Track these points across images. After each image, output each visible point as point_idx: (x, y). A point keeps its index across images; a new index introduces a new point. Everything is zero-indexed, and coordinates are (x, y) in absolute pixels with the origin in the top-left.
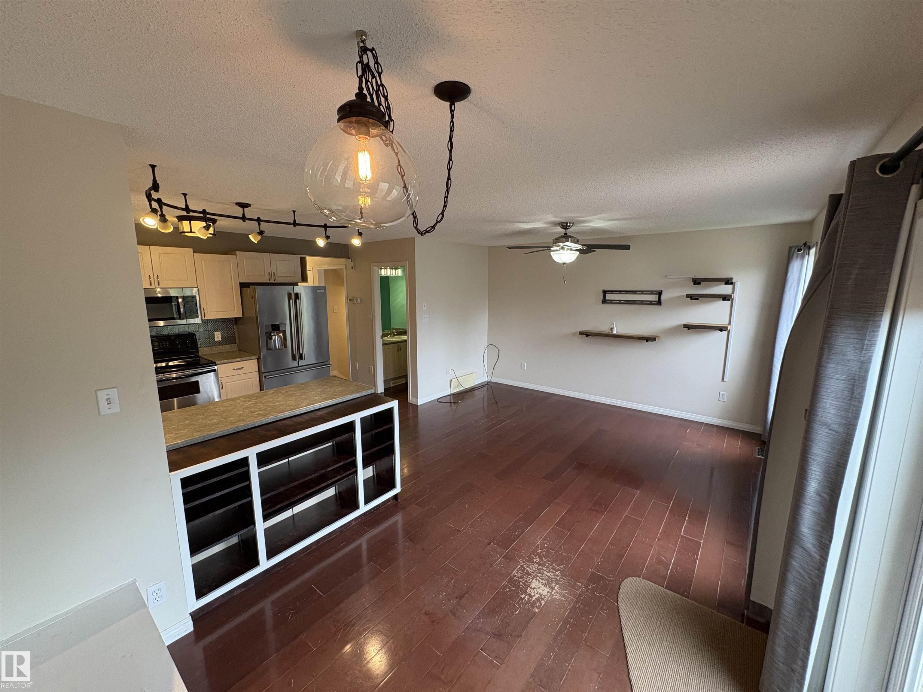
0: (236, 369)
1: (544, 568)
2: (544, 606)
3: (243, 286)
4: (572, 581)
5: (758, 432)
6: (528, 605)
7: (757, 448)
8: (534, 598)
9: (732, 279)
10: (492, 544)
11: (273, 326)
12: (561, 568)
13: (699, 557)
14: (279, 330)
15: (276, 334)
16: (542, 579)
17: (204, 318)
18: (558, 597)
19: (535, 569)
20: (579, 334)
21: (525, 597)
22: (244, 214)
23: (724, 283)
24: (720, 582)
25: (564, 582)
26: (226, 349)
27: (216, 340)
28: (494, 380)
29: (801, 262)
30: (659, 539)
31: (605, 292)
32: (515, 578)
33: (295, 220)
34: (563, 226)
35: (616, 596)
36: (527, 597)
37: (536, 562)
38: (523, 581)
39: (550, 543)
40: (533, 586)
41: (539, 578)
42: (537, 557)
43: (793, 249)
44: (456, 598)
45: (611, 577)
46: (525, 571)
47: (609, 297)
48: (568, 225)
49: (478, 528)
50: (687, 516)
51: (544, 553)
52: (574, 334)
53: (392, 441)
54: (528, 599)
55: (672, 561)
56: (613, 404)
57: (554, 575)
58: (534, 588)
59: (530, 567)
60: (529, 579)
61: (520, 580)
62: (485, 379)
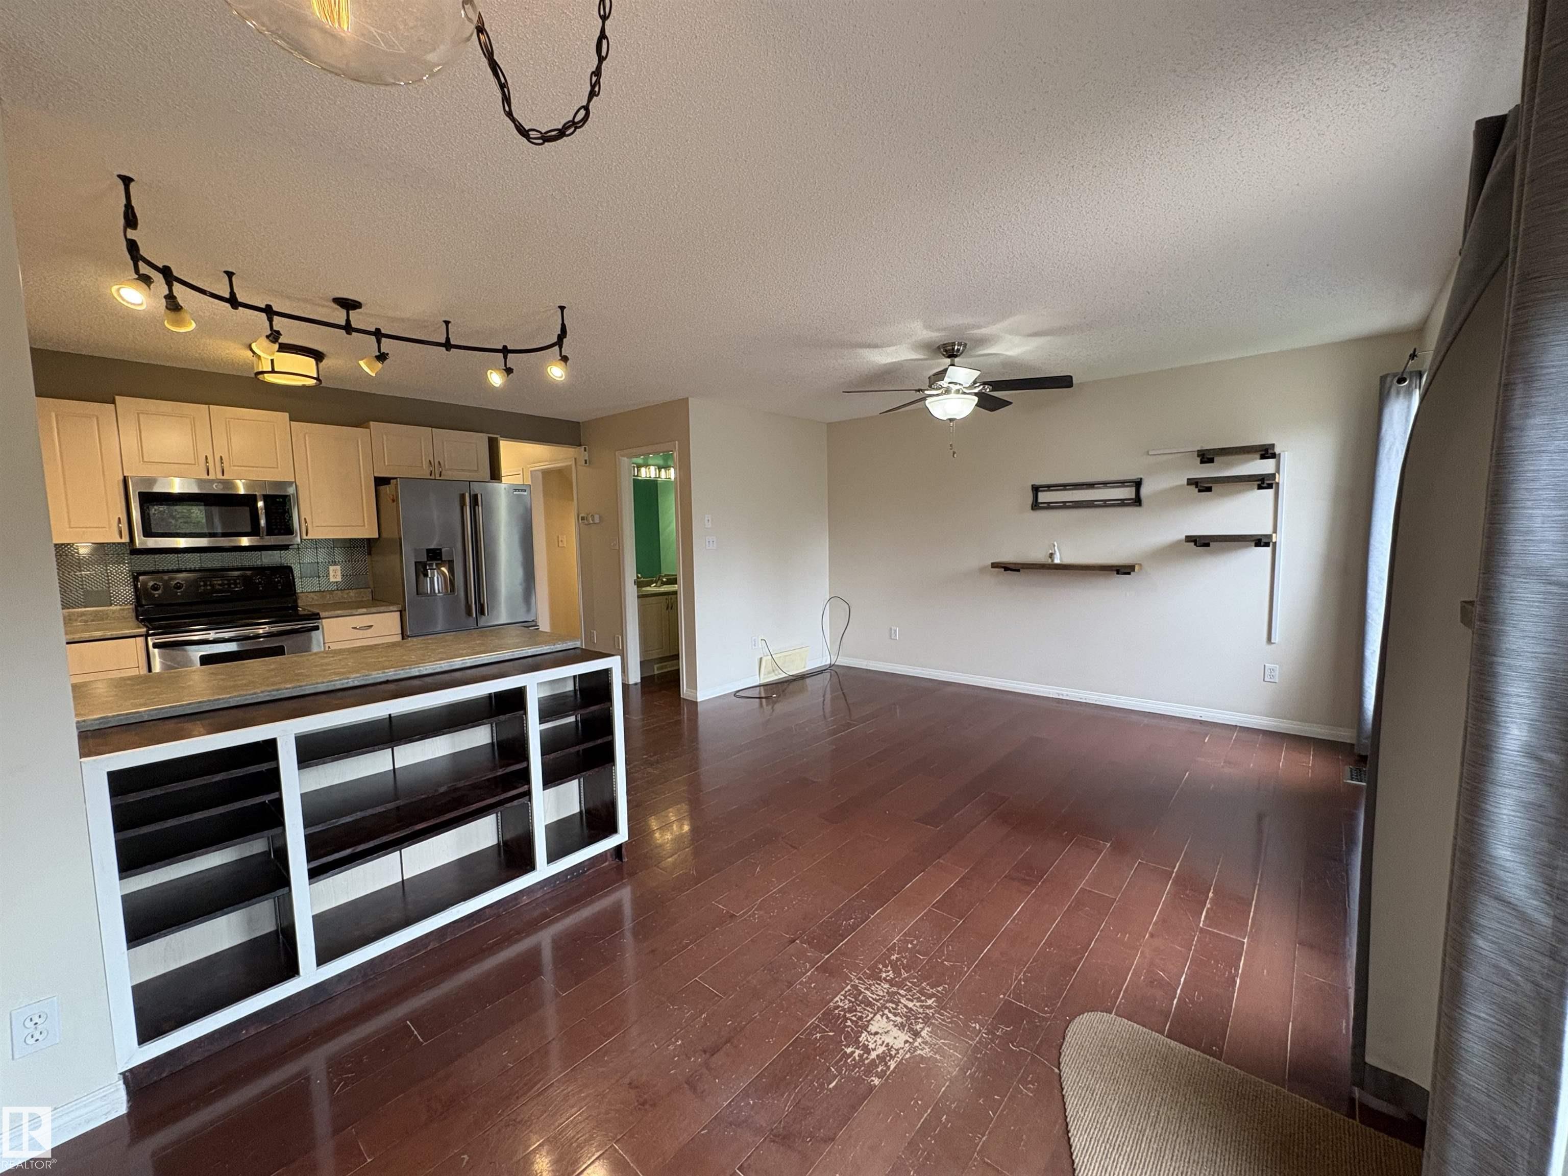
0: (360, 629)
1: (902, 992)
2: (893, 1072)
3: (380, 482)
4: (960, 1019)
5: (1348, 741)
6: (860, 1068)
7: (1347, 769)
8: (873, 1055)
9: (1273, 445)
10: (798, 941)
11: (429, 551)
12: (938, 991)
13: (1240, 971)
14: (441, 559)
15: (434, 567)
16: (895, 1015)
17: (305, 537)
18: (926, 1052)
19: (881, 994)
20: (992, 567)
21: (853, 1052)
22: (348, 321)
23: (1258, 456)
24: (1291, 1024)
25: (943, 1020)
26: (351, 598)
27: (332, 579)
28: (843, 661)
29: (1406, 403)
30: (1152, 936)
31: (1036, 489)
32: (837, 1011)
33: (448, 339)
34: (946, 351)
35: (1055, 1051)
36: (858, 1052)
37: (885, 979)
38: (854, 1018)
39: (918, 941)
40: (873, 1028)
41: (890, 1012)
42: (889, 968)
43: (1389, 379)
44: (705, 1052)
45: (1046, 1012)
46: (860, 998)
47: (1043, 497)
48: (956, 348)
49: (773, 912)
50: (1212, 891)
51: (905, 961)
52: (982, 570)
53: (610, 738)
54: (860, 1056)
55: (1182, 980)
56: (1061, 697)
57: (921, 1006)
58: (876, 1033)
59: (873, 988)
60: (868, 1013)
61: (848, 1015)
62: (826, 661)
